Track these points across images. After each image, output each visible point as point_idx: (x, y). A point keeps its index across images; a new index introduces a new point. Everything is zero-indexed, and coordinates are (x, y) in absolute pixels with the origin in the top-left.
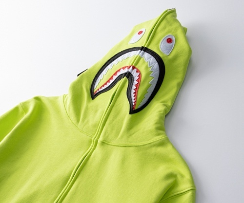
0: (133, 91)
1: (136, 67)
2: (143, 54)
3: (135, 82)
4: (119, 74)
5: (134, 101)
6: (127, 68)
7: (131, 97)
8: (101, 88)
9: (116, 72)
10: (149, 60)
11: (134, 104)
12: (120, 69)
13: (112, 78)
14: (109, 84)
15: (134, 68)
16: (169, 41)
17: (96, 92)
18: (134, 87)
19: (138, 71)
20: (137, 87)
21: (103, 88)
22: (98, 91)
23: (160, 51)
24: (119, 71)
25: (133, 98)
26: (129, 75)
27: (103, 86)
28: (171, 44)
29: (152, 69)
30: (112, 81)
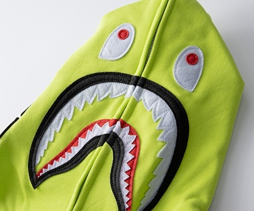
0: (124, 176)
1: (129, 122)
2: (140, 93)
3: (129, 157)
4: (91, 135)
5: (126, 199)
6: (107, 123)
7: (120, 190)
8: (51, 163)
9: (85, 130)
10: (154, 105)
11: (127, 206)
12: (92, 125)
13: (75, 142)
14: (69, 156)
15: (124, 124)
16: (192, 59)
17: (41, 171)
18: (126, 167)
19: (132, 132)
20: (131, 167)
21: (57, 164)
22: (44, 171)
23: (174, 85)
24: (90, 127)
25: (125, 192)
26: (113, 140)
27: (57, 158)
28: (196, 67)
29: (161, 125)
30: (76, 150)
